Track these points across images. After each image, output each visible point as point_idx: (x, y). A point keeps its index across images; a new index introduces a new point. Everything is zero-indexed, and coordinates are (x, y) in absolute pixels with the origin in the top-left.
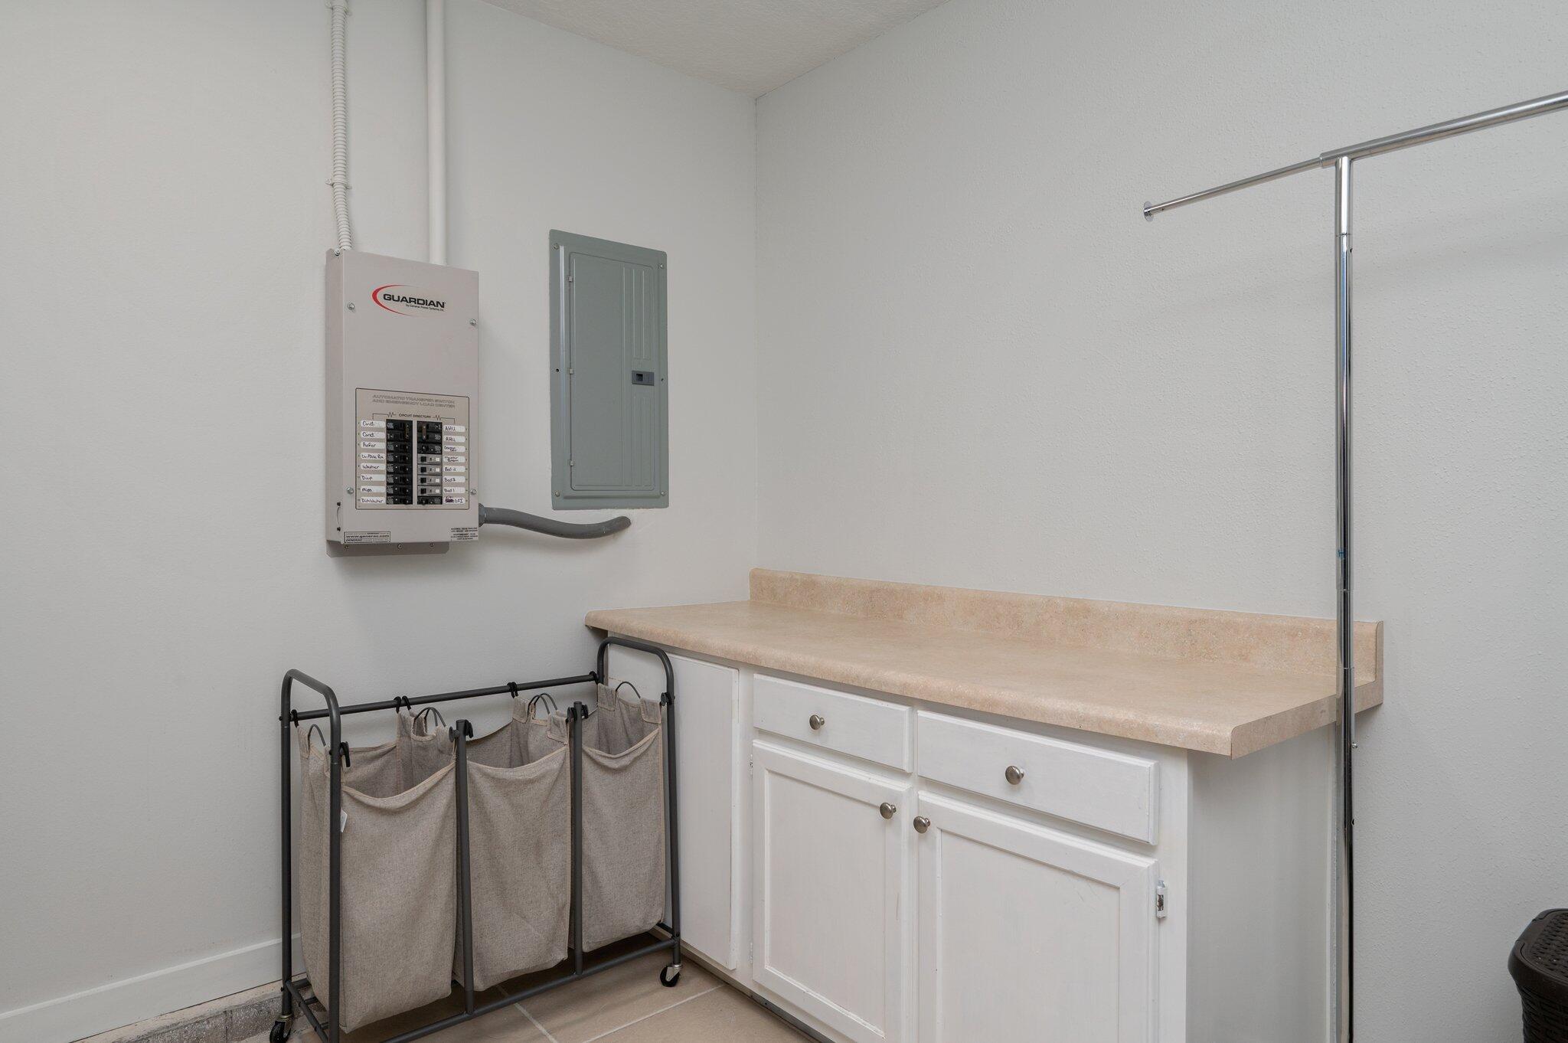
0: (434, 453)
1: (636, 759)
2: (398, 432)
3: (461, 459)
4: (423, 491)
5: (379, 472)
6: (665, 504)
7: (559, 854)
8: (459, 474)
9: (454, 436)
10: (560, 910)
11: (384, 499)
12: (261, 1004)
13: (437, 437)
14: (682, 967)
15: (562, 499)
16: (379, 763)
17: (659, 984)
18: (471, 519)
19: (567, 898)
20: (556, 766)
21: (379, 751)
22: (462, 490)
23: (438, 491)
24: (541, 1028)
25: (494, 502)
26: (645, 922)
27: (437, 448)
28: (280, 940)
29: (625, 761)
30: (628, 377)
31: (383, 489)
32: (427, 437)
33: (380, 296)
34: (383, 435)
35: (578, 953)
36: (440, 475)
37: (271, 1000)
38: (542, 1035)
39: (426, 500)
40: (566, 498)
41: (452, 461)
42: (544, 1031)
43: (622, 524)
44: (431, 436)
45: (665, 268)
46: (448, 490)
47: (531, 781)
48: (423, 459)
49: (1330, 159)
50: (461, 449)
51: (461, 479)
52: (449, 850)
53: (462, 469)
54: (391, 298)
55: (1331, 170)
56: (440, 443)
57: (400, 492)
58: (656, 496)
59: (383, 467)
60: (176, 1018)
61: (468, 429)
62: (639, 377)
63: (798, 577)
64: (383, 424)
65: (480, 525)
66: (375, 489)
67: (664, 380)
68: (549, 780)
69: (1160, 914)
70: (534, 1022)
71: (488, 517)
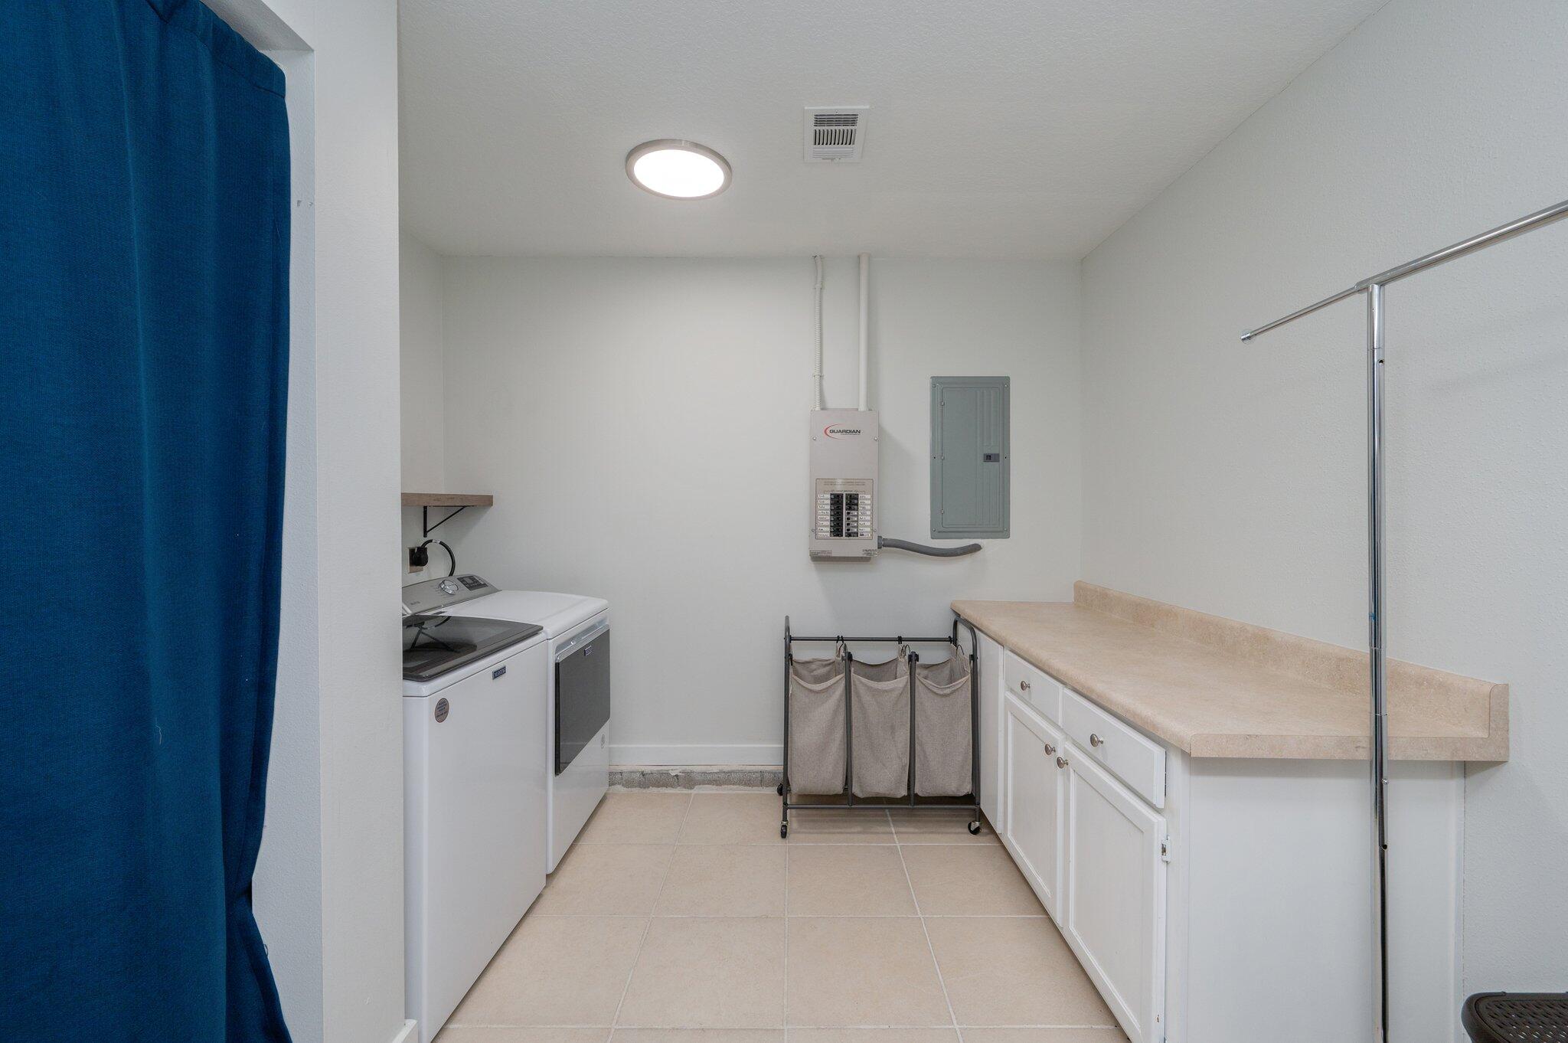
0: (854, 510)
1: (954, 691)
2: (836, 500)
3: (869, 513)
4: (848, 530)
5: (827, 520)
6: (1008, 536)
7: (904, 735)
8: (868, 521)
9: (865, 501)
10: (903, 767)
11: (828, 534)
12: (775, 773)
13: (856, 501)
14: (981, 824)
15: (936, 533)
16: (828, 668)
17: (967, 830)
18: (873, 545)
19: (906, 761)
20: (901, 685)
21: (828, 662)
22: (869, 529)
23: (856, 530)
24: (893, 830)
25: (890, 535)
26: (958, 790)
27: (856, 507)
28: (783, 746)
29: (948, 691)
30: (981, 458)
31: (828, 529)
32: (851, 502)
33: (828, 431)
34: (829, 502)
35: (912, 792)
36: (857, 521)
37: (780, 773)
38: (892, 833)
39: (849, 535)
40: (939, 532)
41: (863, 514)
42: (894, 832)
43: (976, 548)
44: (853, 501)
45: (1009, 386)
46: (861, 529)
47: (886, 691)
48: (848, 513)
49: (1363, 288)
50: (869, 507)
51: (869, 524)
52: (841, 718)
53: (869, 518)
54: (834, 431)
55: (1365, 295)
56: (857, 505)
57: (837, 530)
58: (1001, 530)
59: (828, 518)
60: (743, 768)
61: (872, 497)
62: (989, 458)
63: (1098, 590)
64: (829, 497)
65: (879, 548)
66: (825, 529)
67: (1007, 457)
68: (897, 692)
69: (1165, 858)
70: (892, 825)
71: (884, 544)
